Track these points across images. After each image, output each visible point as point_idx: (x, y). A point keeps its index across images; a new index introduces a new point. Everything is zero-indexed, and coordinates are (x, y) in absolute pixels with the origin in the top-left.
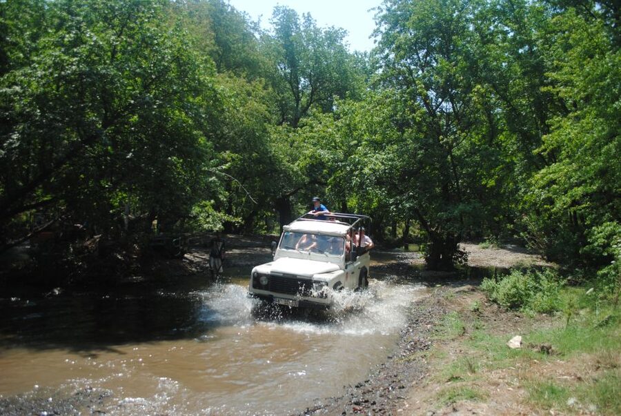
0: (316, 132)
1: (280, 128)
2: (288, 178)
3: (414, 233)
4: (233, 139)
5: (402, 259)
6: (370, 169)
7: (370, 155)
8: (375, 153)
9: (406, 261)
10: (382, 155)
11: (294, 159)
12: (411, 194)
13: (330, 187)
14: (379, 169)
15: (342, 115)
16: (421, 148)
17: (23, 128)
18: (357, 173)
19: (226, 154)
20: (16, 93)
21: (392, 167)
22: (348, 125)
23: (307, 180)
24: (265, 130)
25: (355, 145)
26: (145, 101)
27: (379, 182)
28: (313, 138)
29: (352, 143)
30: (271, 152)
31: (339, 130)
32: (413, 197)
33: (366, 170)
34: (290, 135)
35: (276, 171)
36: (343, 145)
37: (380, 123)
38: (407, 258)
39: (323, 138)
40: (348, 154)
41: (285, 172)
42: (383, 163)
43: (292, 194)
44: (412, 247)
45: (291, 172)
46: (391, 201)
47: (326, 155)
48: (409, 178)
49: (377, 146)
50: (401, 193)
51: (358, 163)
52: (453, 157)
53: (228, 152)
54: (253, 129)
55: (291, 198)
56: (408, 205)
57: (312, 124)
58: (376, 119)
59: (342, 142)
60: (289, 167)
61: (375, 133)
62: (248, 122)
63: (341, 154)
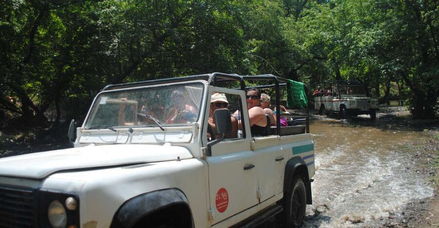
0: (317, 19)
1: (289, 19)
2: (297, 56)
3: (394, 92)
4: (256, 30)
5: (389, 112)
6: (364, 43)
7: (362, 32)
8: (365, 31)
9: (393, 113)
10: (372, 32)
11: (301, 42)
12: (398, 60)
13: (330, 60)
14: (370, 43)
15: (336, 4)
16: (404, 23)
17: (121, 34)
18: (353, 47)
19: (253, 41)
20: (113, 11)
21: (381, 40)
22: (343, 11)
23: (312, 56)
24: (278, 21)
25: (350, 25)
26: (200, 6)
27: (370, 53)
28: (315, 23)
29: (347, 25)
30: (284, 37)
31: (335, 16)
32: (399, 62)
33: (361, 44)
34: (297, 23)
35: (288, 51)
36: (339, 27)
37: (368, 7)
38: (393, 111)
39: (324, 23)
40: (344, 33)
41: (294, 51)
42: (373, 38)
43: (298, 68)
44: (392, 103)
45: (299, 51)
46: (382, 66)
47: (327, 35)
48: (395, 48)
49: (366, 25)
50: (389, 60)
51: (354, 39)
52: (432, 27)
53: (254, 40)
54: (270, 22)
55: (298, 71)
56: (396, 69)
57: (313, 13)
58: (364, 4)
59: (339, 25)
60: (298, 48)
61: (364, 15)
62: (266, 16)
63: (338, 34)
